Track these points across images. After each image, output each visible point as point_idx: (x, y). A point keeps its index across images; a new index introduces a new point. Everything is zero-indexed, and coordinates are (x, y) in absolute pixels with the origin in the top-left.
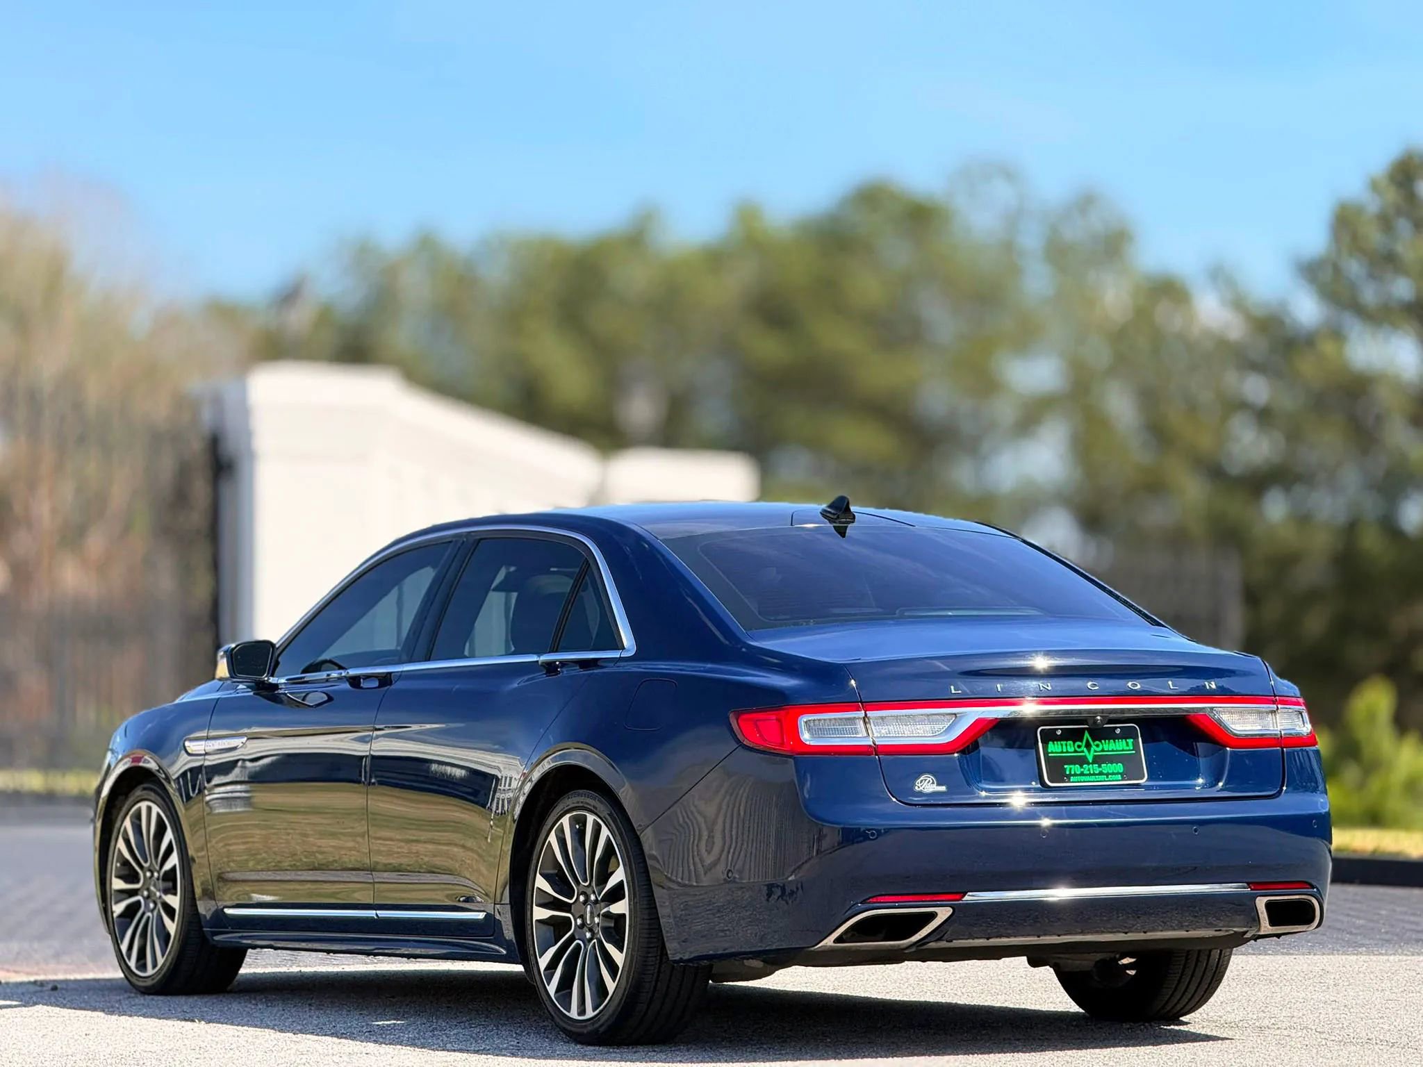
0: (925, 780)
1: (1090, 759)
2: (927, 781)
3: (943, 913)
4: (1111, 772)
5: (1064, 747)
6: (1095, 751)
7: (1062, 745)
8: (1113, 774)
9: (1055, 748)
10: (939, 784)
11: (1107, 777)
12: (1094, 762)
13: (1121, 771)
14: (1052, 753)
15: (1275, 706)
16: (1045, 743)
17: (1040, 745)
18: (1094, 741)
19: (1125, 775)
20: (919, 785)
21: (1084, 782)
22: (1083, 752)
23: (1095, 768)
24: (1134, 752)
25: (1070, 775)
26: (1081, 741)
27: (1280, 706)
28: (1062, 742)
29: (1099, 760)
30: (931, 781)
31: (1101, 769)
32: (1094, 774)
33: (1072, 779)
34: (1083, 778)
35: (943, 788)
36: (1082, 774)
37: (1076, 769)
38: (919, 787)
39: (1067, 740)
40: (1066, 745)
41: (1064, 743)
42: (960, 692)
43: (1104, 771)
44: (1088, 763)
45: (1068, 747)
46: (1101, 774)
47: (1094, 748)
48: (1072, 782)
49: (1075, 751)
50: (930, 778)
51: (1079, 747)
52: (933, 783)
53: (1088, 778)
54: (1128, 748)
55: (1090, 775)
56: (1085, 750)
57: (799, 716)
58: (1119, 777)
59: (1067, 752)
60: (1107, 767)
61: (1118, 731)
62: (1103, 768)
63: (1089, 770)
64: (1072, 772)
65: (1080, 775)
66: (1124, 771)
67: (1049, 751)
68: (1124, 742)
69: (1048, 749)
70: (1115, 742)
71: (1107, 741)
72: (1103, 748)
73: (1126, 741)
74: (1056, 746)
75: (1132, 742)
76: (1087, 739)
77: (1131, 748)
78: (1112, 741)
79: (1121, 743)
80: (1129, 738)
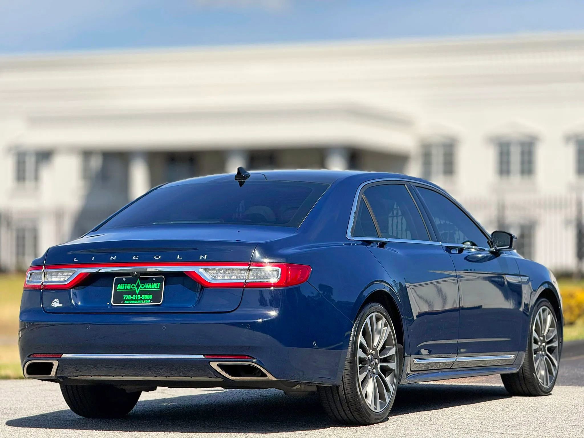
0: (55, 301)
1: (137, 292)
2: (56, 302)
3: (56, 364)
5: (126, 286)
6: (141, 289)
7: (125, 286)
8: (147, 300)
9: (120, 287)
10: (60, 303)
11: (143, 301)
12: (139, 294)
13: (151, 298)
14: (119, 289)
16: (116, 285)
18: (141, 284)
19: (151, 301)
20: (53, 304)
21: (131, 303)
22: (135, 289)
23: (139, 297)
24: (159, 289)
25: (125, 300)
26: (135, 284)
28: (125, 284)
29: (141, 293)
31: (141, 297)
32: (138, 300)
33: (126, 302)
34: (131, 302)
35: (61, 305)
36: (132, 300)
37: (129, 297)
40: (127, 286)
41: (126, 285)
43: (142, 298)
44: (136, 294)
45: (128, 286)
46: (141, 299)
47: (141, 287)
49: (131, 289)
50: (57, 300)
51: (133, 286)
52: (58, 303)
53: (133, 302)
54: (157, 287)
55: (135, 300)
56: (136, 288)
59: (127, 289)
60: (144, 296)
61: (154, 279)
62: (143, 297)
63: (135, 298)
64: (127, 299)
65: (130, 300)
66: (152, 298)
67: (118, 288)
68: (156, 284)
69: (117, 287)
70: (151, 284)
71: (148, 284)
72: (145, 287)
73: (157, 284)
74: (122, 286)
75: (160, 285)
76: (138, 283)
77: (159, 287)
78: (150, 284)
79: (154, 285)
80: (159, 282)
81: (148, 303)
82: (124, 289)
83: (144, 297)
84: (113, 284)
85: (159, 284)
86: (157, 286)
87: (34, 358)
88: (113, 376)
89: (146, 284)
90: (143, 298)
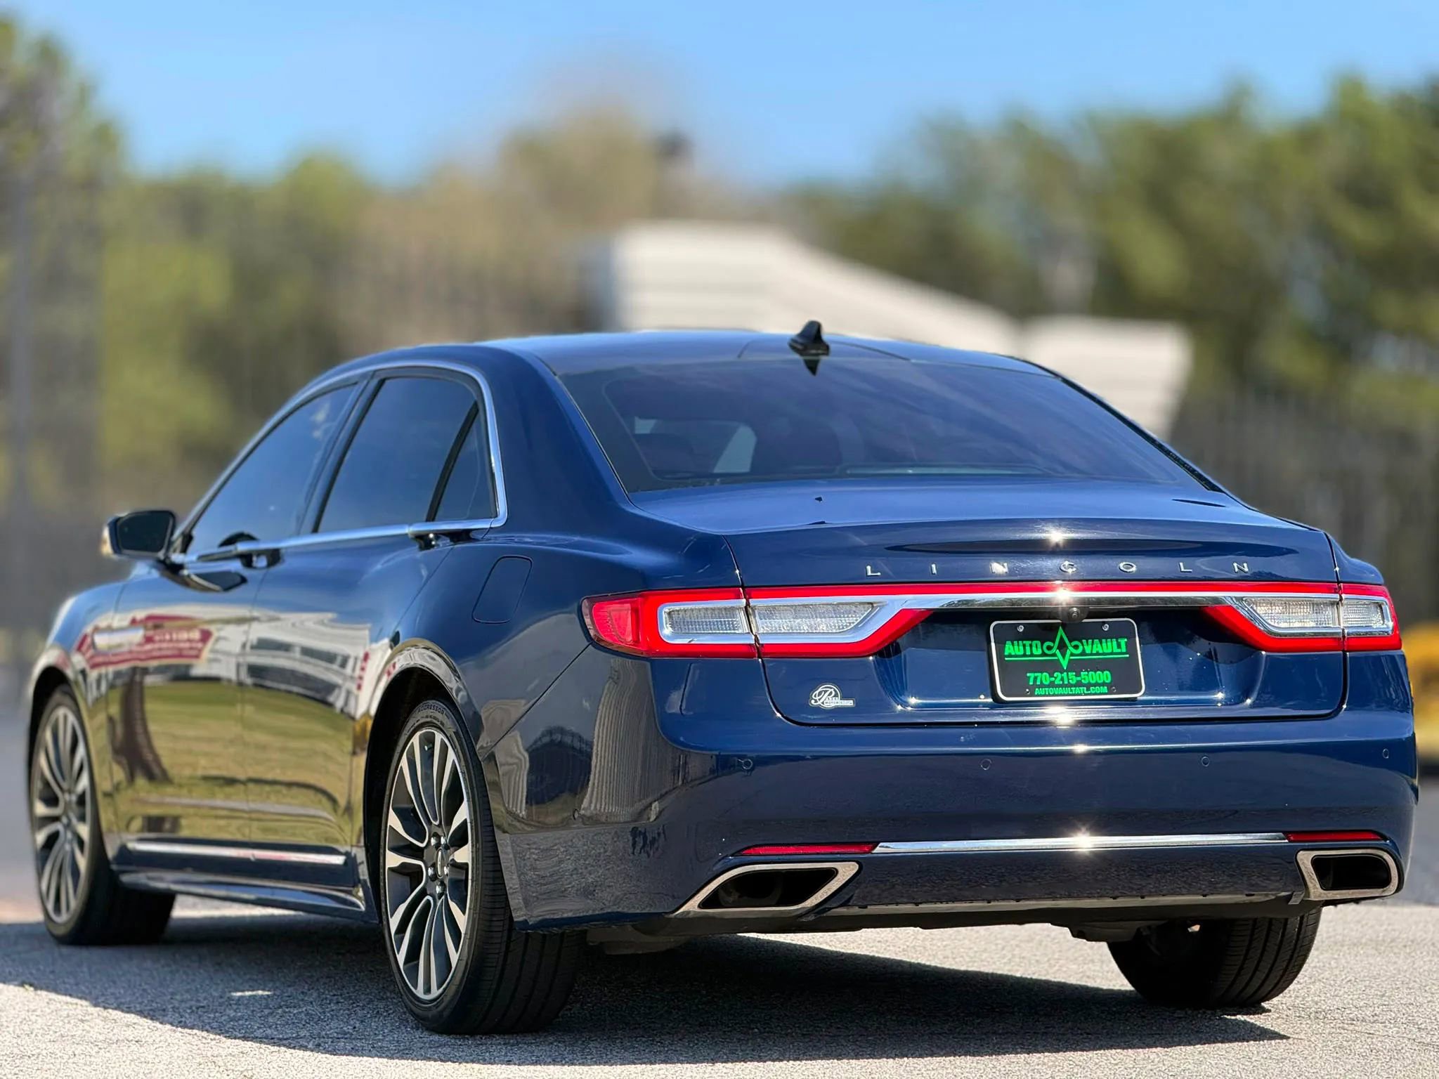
0: (826, 692)
1: (1065, 663)
2: (828, 693)
3: (846, 871)
4: (1093, 682)
5: (1028, 648)
6: (1072, 655)
7: (1024, 646)
8: (1096, 685)
9: (1013, 650)
10: (843, 698)
11: (1088, 689)
12: (1069, 669)
13: (1108, 681)
14: (1010, 656)
15: (1337, 596)
16: (1001, 644)
17: (993, 645)
18: (1070, 641)
19: (1111, 688)
20: (817, 698)
22: (1054, 655)
23: (1071, 677)
24: (1128, 656)
25: (1035, 686)
26: (1054, 641)
27: (1344, 596)
28: (1024, 642)
29: (1076, 666)
30: (834, 693)
31: (1079, 679)
32: (1070, 685)
33: (1037, 691)
34: (1052, 691)
35: (849, 703)
36: (1052, 685)
37: (1044, 677)
38: (816, 701)
39: (1032, 640)
40: (1031, 646)
41: (1027, 643)
42: (879, 574)
43: (1083, 681)
44: (1062, 671)
45: (1034, 648)
46: (1079, 684)
47: (1071, 650)
48: (1038, 696)
49: (1044, 654)
50: (832, 689)
51: (1049, 648)
52: (836, 695)
53: (1060, 690)
54: (1119, 651)
55: (1062, 686)
56: (1058, 652)
57: (659, 605)
58: (1105, 689)
59: (1032, 655)
60: (1088, 675)
61: (1104, 629)
62: (1083, 677)
63: (1062, 679)
64: (1038, 683)
65: (1048, 686)
66: (1112, 681)
67: (1006, 653)
68: (1115, 643)
69: (1004, 651)
70: (1101, 643)
71: (1090, 641)
72: (1084, 650)
73: (1117, 641)
74: (1016, 647)
75: (1126, 643)
76: (1062, 639)
77: (1124, 650)
78: (1096, 641)
79: (1109, 644)
80: (1122, 637)
81: (1102, 694)
82: (1025, 655)
83: (1086, 677)
84: (990, 641)
85: (1123, 641)
86: (1119, 646)
87: (766, 859)
89: (1084, 641)
90: (1084, 679)
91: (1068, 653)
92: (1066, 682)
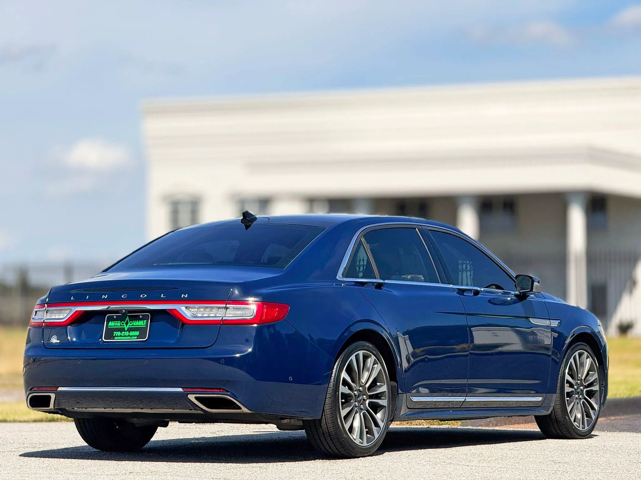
1: (126, 329)
4: (133, 335)
5: (116, 324)
6: (129, 326)
7: (115, 323)
8: (134, 336)
9: (111, 324)
10: (58, 339)
11: (131, 338)
12: (127, 331)
14: (110, 326)
16: (108, 322)
18: (130, 321)
19: (139, 337)
20: (52, 340)
21: (120, 339)
22: (124, 326)
23: (127, 333)
24: (145, 326)
26: (124, 321)
29: (130, 330)
31: (129, 334)
32: (126, 336)
35: (58, 341)
36: (121, 336)
37: (119, 333)
40: (117, 323)
41: (116, 322)
44: (125, 331)
45: (118, 324)
46: (129, 336)
48: (115, 339)
49: (121, 326)
50: (55, 337)
51: (123, 323)
52: (56, 339)
53: (122, 338)
54: (143, 324)
55: (124, 336)
56: (125, 325)
58: (136, 337)
59: (117, 326)
60: (132, 333)
61: (141, 317)
63: (124, 334)
64: (116, 335)
65: (119, 336)
66: (139, 335)
67: (109, 325)
68: (143, 322)
69: (108, 325)
70: (139, 322)
71: (136, 321)
72: (133, 324)
74: (113, 323)
75: (146, 322)
76: (127, 320)
77: (145, 324)
79: (141, 322)
80: (145, 320)
81: (135, 339)
84: (105, 321)
87: (34, 392)
88: (105, 408)
89: (134, 321)
91: (128, 325)
92: (125, 335)
